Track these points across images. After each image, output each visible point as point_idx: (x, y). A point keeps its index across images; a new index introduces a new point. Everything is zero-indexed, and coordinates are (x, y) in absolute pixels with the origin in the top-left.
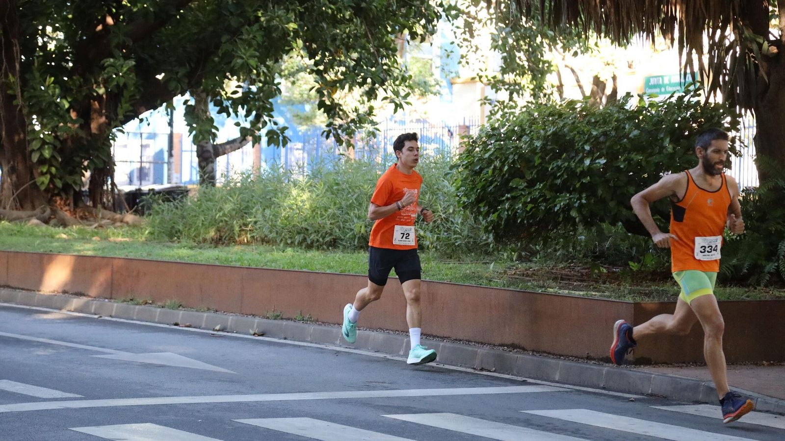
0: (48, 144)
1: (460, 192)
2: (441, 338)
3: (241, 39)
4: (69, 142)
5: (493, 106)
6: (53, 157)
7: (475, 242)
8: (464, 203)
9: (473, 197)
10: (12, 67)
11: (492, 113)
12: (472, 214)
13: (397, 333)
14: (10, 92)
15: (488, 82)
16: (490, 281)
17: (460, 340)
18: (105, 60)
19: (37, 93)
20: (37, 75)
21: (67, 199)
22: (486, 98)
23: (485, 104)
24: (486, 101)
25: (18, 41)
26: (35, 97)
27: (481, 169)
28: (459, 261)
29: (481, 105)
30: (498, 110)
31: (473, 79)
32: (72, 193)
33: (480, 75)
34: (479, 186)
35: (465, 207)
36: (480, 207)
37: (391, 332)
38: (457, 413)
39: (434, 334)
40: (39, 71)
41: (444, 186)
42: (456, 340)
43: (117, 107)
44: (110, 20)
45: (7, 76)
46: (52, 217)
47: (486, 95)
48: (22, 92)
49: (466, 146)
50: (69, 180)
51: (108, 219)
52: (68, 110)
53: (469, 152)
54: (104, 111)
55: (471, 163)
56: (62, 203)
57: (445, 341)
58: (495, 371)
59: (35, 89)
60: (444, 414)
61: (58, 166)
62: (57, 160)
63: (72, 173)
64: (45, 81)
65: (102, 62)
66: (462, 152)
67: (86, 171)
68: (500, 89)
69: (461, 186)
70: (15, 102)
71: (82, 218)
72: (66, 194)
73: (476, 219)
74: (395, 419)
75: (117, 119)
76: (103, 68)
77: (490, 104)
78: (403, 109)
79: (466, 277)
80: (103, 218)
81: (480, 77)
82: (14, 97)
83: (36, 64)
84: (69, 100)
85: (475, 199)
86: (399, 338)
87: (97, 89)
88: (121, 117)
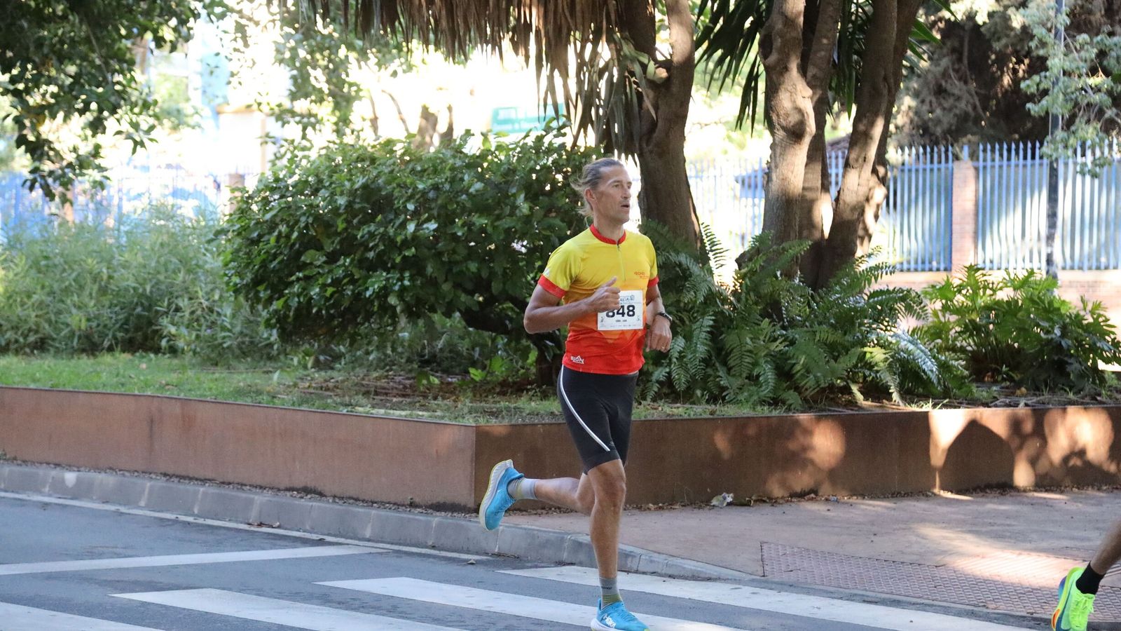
1: (229, 269)
2: (201, 480)
5: (278, 145)
7: (252, 343)
8: (236, 284)
9: (249, 277)
11: (278, 157)
12: (247, 301)
13: (136, 474)
15: (270, 112)
16: (274, 397)
17: (229, 483)
22: (267, 135)
23: (266, 143)
24: (268, 139)
27: (260, 236)
28: (229, 368)
29: (261, 144)
30: (286, 153)
31: (249, 107)
33: (258, 101)
34: (258, 261)
35: (237, 291)
36: (258, 292)
37: (127, 474)
38: (224, 589)
39: (191, 476)
41: (206, 262)
42: (223, 483)
47: (267, 130)
49: (238, 202)
53: (243, 212)
55: (245, 228)
57: (207, 485)
58: (279, 527)
60: (204, 590)
66: (232, 212)
68: (288, 122)
69: (231, 261)
73: (252, 307)
74: (130, 600)
77: (274, 143)
78: (146, 149)
79: (239, 392)
81: (259, 104)
85: (252, 279)
86: (139, 481)
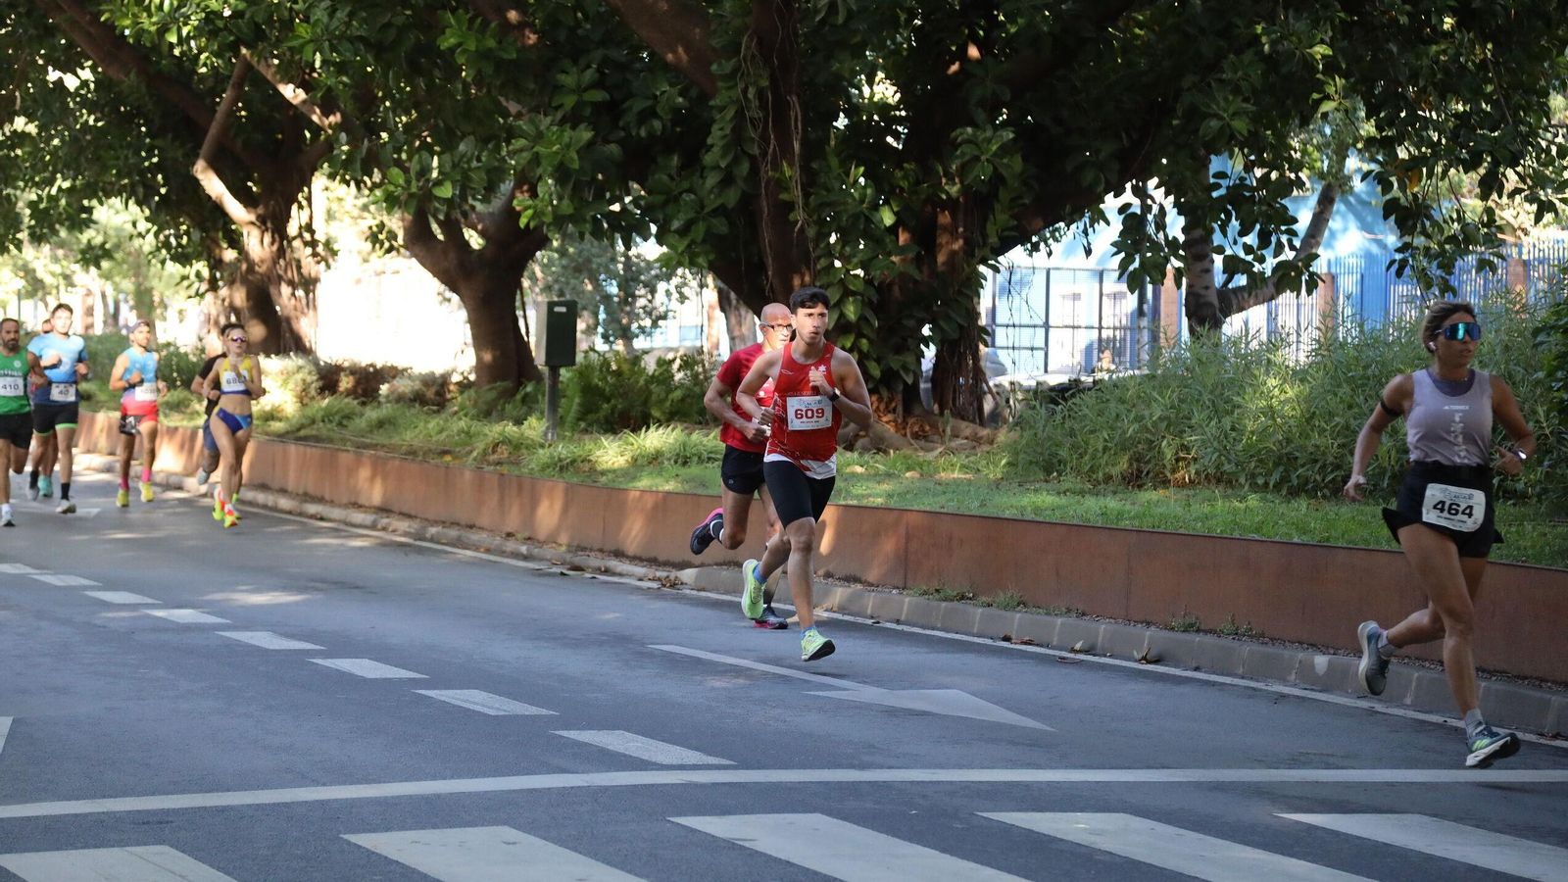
0: (854, 294)
3: (1221, 81)
4: (896, 290)
6: (862, 318)
10: (785, 149)
14: (784, 196)
18: (958, 131)
19: (832, 198)
20: (834, 162)
21: (891, 400)
25: (798, 96)
26: (829, 205)
32: (901, 387)
40: (838, 155)
43: (985, 220)
44: (973, 52)
45: (776, 167)
46: (862, 433)
48: (806, 195)
50: (894, 362)
51: (967, 438)
52: (893, 230)
54: (961, 230)
56: (882, 407)
59: (828, 190)
61: (873, 336)
62: (871, 325)
63: (900, 349)
64: (848, 175)
65: (953, 134)
67: (928, 346)
70: (792, 217)
71: (916, 436)
72: (889, 388)
75: (985, 244)
76: (956, 146)
78: (1557, 214)
80: (956, 436)
82: (790, 206)
83: (833, 143)
84: (895, 209)
87: (946, 188)
88: (993, 240)
